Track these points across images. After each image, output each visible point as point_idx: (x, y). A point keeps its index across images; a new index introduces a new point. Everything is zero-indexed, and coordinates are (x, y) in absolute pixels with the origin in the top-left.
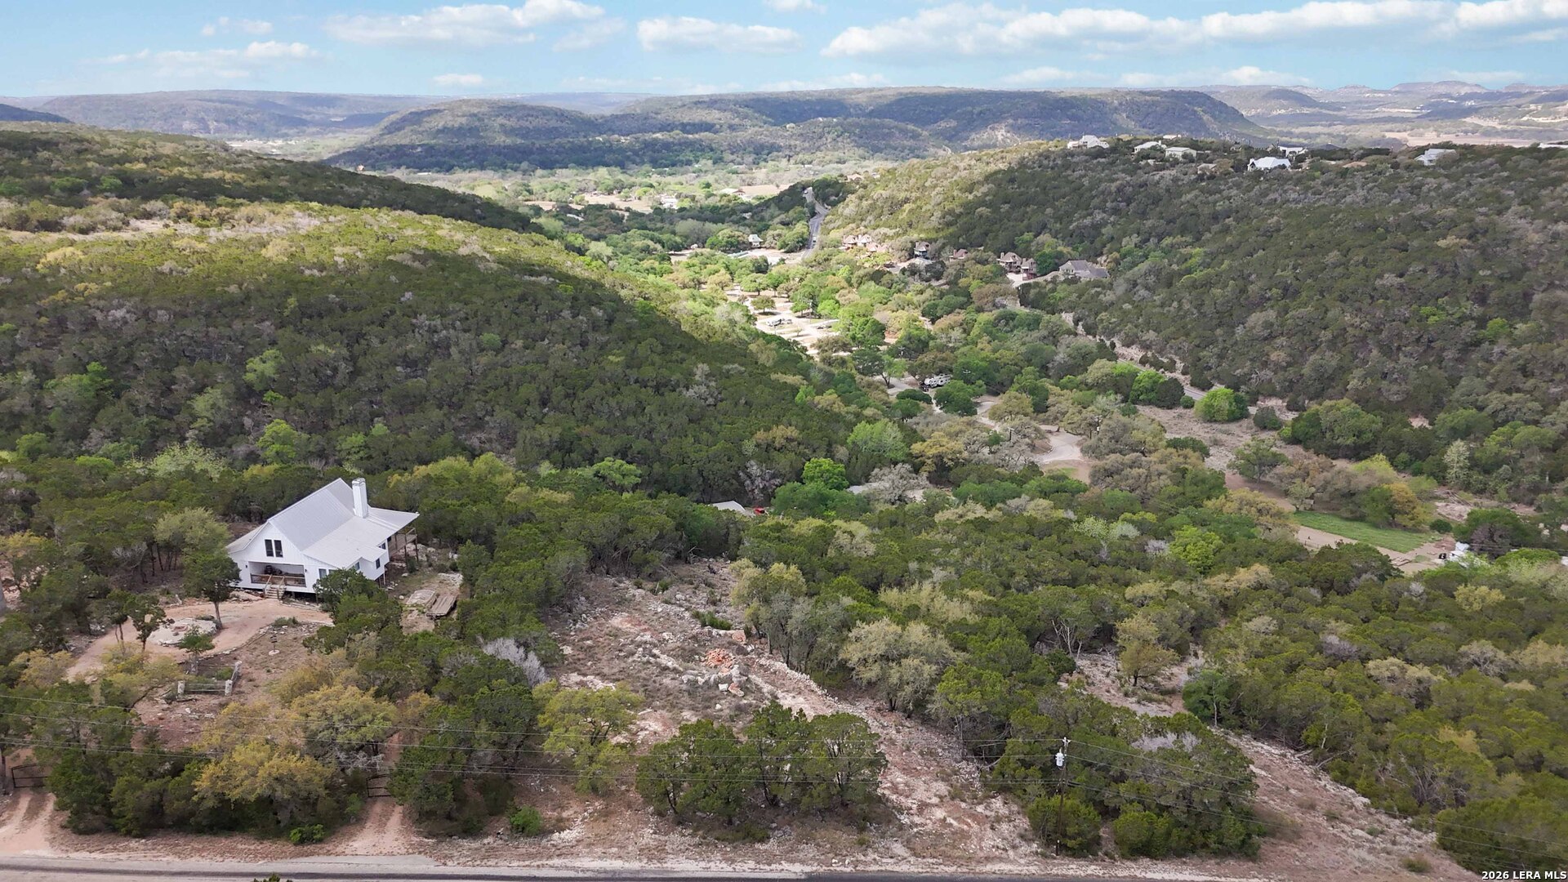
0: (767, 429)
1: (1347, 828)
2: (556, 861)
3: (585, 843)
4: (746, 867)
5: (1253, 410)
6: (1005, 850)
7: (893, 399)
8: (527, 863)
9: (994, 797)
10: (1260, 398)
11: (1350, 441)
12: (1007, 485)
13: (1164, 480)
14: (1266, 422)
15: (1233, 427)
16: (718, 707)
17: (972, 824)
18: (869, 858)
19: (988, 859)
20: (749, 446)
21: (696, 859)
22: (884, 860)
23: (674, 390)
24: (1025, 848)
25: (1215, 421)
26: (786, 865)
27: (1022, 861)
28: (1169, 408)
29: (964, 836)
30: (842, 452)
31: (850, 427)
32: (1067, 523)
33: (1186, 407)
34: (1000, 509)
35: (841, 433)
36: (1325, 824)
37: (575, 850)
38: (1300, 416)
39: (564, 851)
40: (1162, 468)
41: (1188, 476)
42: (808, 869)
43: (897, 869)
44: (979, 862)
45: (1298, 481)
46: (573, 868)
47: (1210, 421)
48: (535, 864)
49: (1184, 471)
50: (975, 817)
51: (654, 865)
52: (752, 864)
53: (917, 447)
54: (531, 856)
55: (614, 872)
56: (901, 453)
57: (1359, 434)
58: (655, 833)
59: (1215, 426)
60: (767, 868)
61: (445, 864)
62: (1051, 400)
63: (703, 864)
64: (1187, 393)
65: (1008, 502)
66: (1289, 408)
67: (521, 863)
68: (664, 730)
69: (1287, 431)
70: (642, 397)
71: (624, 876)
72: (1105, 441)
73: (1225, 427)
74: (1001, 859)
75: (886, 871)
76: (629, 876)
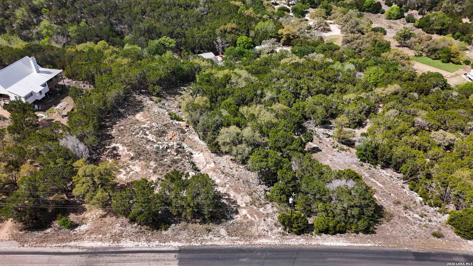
0: (225, 24)
1: (411, 213)
2: (73, 243)
3: (89, 232)
4: (154, 244)
5: (406, 14)
6: (267, 231)
7: (276, 11)
8: (59, 244)
9: (268, 204)
10: (410, 10)
11: (439, 28)
12: (310, 47)
13: (368, 45)
14: (410, 20)
15: (398, 21)
16: (166, 160)
17: (257, 218)
18: (209, 237)
19: (259, 236)
20: (218, 31)
21: (134, 241)
22: (215, 239)
23: (192, 9)
24: (276, 230)
25: (391, 19)
26: (172, 243)
27: (273, 237)
28: (376, 13)
29: (251, 224)
30: (252, 33)
31: (257, 22)
32: (328, 64)
33: (382, 13)
34: (305, 58)
35: (253, 25)
36: (403, 211)
37: (83, 237)
38: (423, 17)
39: (78, 237)
40: (368, 40)
41: (377, 43)
42: (181, 245)
43: (219, 243)
44: (255, 238)
45: (418, 44)
46: (79, 247)
47: (390, 19)
48: (63, 245)
49: (376, 41)
50: (258, 214)
51: (115, 244)
52: (157, 243)
53: (280, 31)
54: (62, 240)
55: (96, 248)
56: (274, 33)
57: (443, 25)
58: (121, 226)
59: (391, 20)
60: (163, 244)
61: (23, 246)
62: (333, 11)
63: (136, 243)
64: (383, 8)
65: (309, 55)
66: (419, 14)
67: (57, 245)
68: (141, 171)
69: (417, 23)
70: (180, 11)
71: (100, 251)
72: (349, 28)
73: (395, 21)
74: (265, 236)
75: (214, 245)
76: (102, 250)
